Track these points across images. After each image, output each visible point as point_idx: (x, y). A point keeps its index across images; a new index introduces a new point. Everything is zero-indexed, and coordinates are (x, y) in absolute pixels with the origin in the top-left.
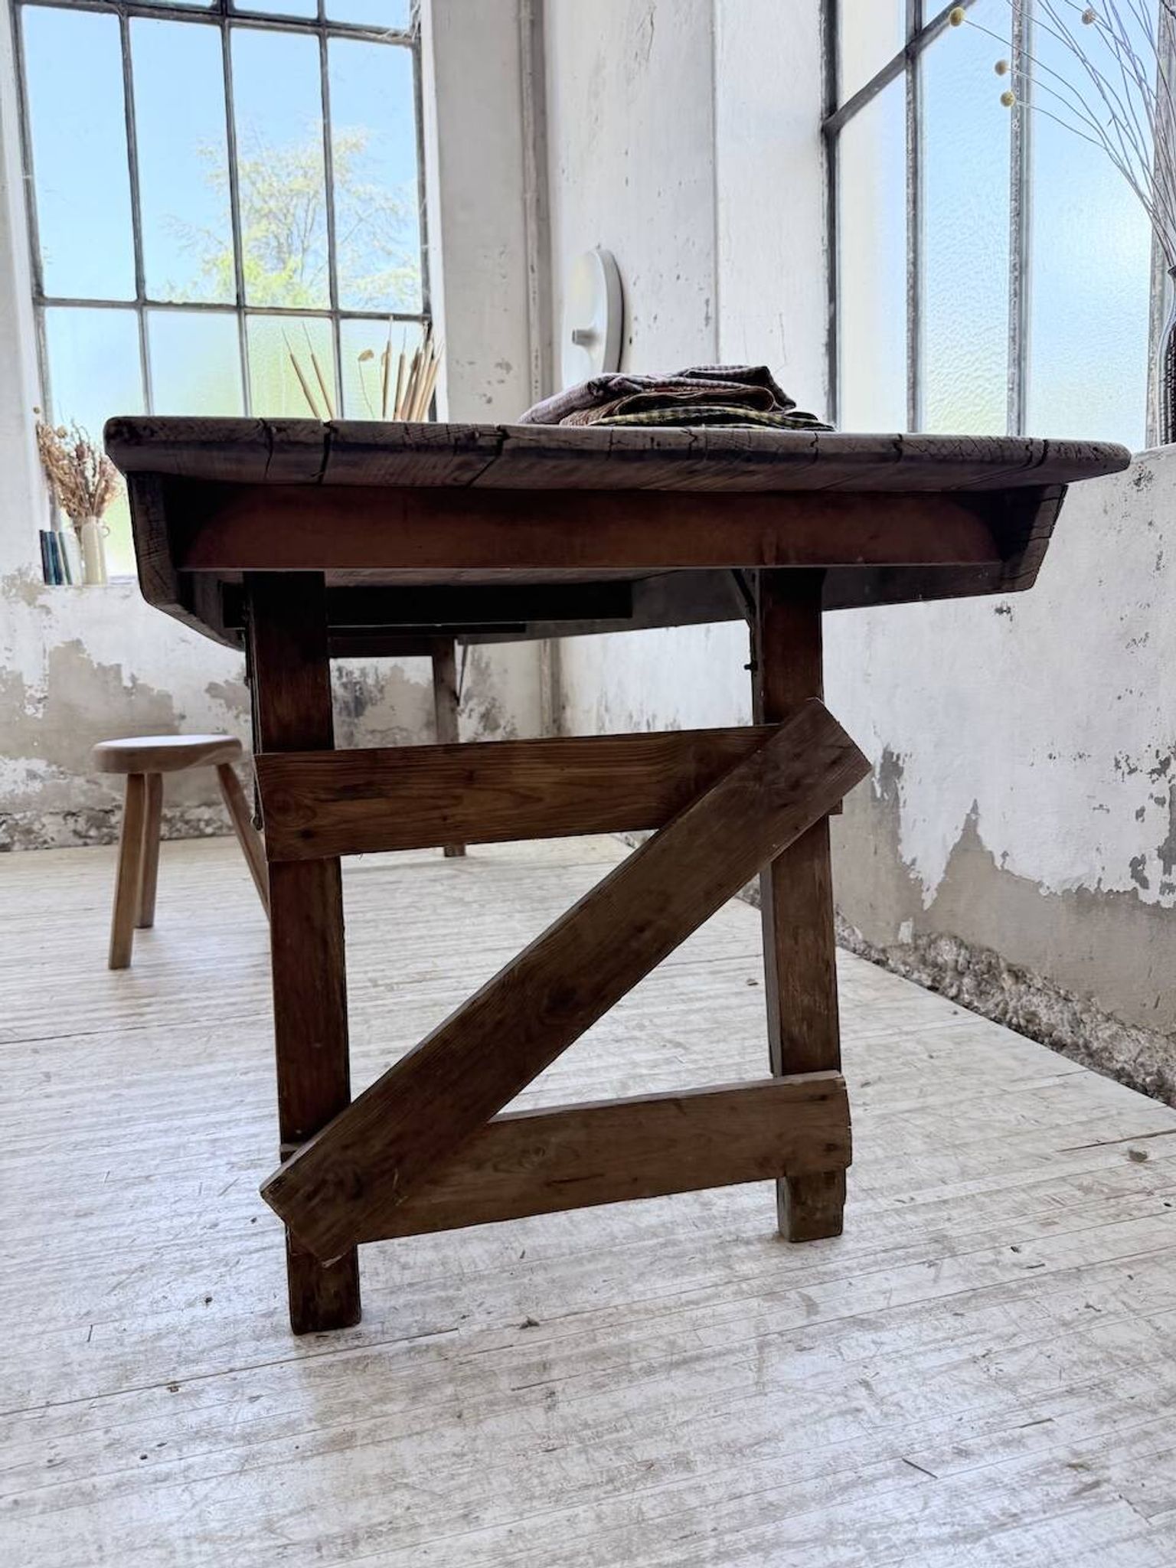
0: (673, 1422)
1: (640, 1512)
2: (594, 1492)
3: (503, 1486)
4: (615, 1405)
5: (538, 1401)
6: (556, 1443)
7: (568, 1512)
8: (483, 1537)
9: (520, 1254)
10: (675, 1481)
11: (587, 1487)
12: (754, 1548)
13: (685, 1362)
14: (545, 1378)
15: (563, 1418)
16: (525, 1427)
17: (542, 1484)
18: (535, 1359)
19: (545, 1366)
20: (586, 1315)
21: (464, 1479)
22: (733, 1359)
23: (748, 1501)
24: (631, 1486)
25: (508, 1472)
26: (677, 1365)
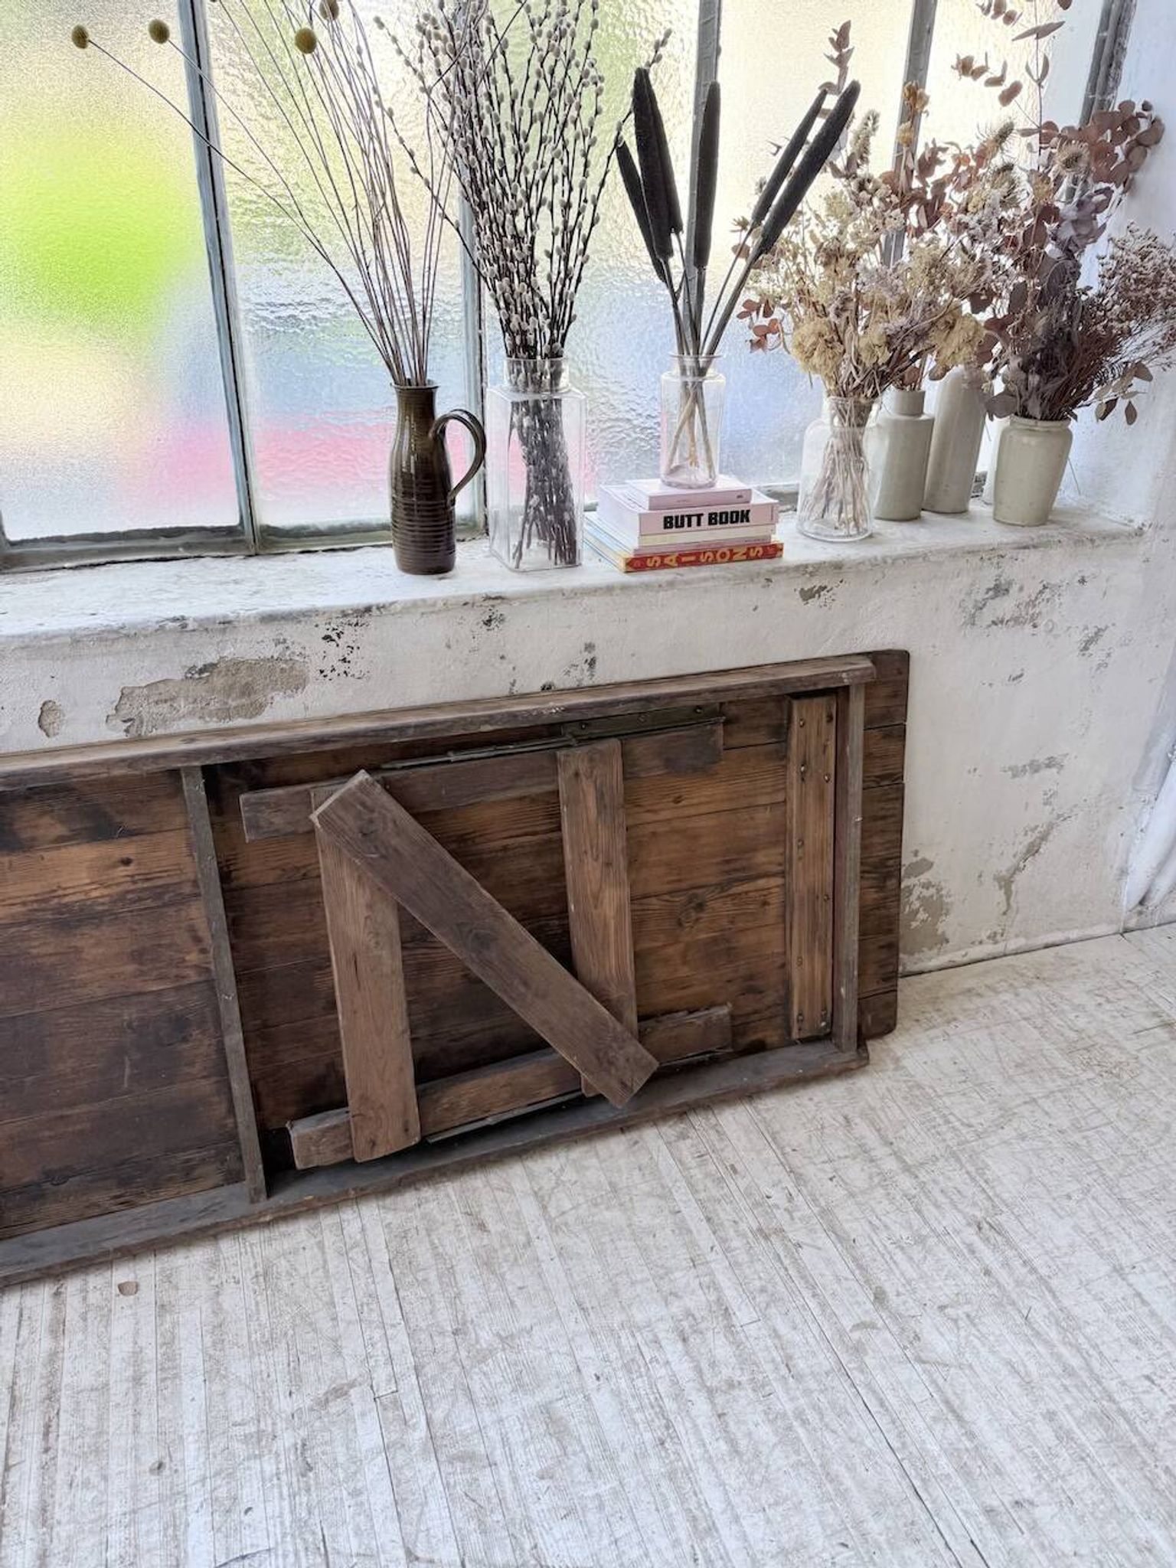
0: (1016, 1421)
1: (1100, 1441)
2: (1096, 1470)
3: (1114, 1529)
4: (1012, 1458)
5: (1028, 1512)
6: (1063, 1497)
7: (1118, 1486)
8: (1159, 1537)
9: (842, 1549)
10: (1067, 1421)
11: (1093, 1474)
12: (1099, 1383)
13: (953, 1411)
14: (1002, 1509)
15: (1039, 1493)
16: (1056, 1520)
17: (1102, 1502)
18: (982, 1518)
19: (989, 1511)
20: (917, 1483)
21: (1118, 1556)
22: (940, 1381)
23: (1067, 1382)
24: (1082, 1447)
25: (1101, 1527)
26: (959, 1418)
